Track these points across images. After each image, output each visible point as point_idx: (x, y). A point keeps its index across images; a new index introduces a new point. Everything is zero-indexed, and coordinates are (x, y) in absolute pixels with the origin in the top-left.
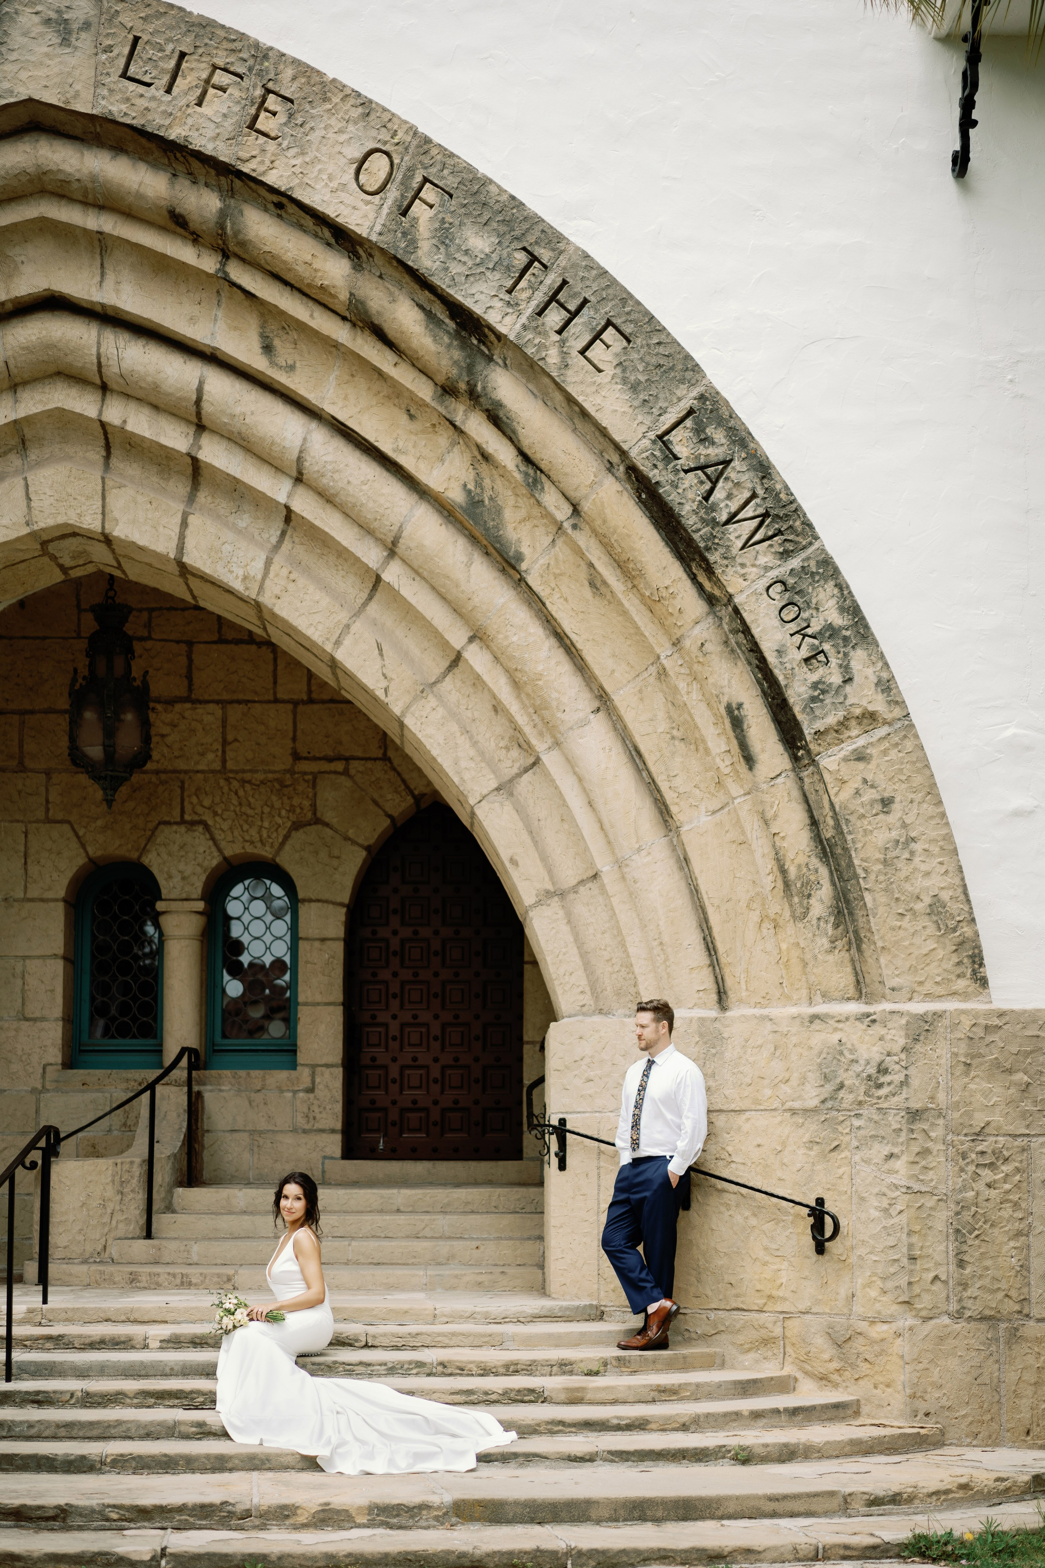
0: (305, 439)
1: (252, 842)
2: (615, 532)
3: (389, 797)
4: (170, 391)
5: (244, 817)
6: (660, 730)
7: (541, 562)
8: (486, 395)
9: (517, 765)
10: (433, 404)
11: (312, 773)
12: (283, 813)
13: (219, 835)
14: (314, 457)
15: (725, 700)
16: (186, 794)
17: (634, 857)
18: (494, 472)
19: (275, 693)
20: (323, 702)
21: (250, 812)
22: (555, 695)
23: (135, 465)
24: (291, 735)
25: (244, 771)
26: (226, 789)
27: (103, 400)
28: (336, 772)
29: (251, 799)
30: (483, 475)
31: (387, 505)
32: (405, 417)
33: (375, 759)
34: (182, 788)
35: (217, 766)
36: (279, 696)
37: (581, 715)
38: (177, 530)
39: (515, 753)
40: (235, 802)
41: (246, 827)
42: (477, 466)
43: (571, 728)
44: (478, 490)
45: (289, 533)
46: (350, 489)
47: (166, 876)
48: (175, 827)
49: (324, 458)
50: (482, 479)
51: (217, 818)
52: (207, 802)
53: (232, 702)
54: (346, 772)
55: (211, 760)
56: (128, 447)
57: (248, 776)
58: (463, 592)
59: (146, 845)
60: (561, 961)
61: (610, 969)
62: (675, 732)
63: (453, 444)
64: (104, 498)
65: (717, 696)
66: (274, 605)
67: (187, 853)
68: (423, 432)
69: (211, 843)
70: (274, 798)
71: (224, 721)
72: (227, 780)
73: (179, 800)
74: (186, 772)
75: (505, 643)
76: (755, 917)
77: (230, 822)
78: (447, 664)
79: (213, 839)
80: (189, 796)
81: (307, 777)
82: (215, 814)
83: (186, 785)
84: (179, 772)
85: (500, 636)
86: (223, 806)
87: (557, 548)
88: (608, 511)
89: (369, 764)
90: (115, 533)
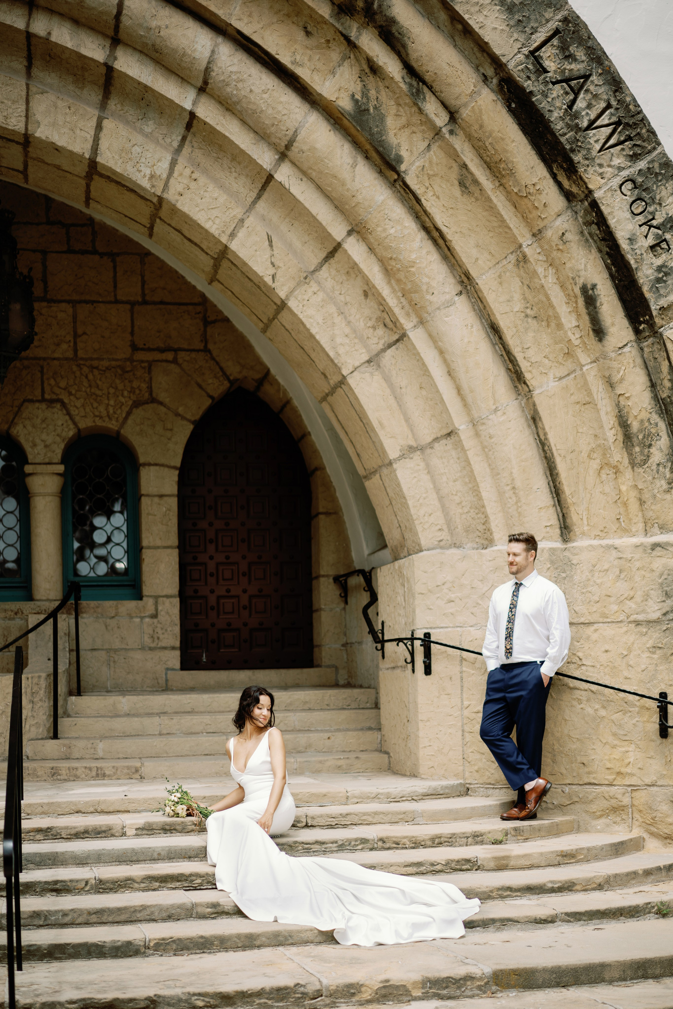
1: (101, 417)
3: (210, 381)
5: (94, 396)
6: (516, 309)
11: (147, 361)
12: (126, 393)
13: (74, 412)
15: (580, 282)
16: (45, 377)
19: (115, 296)
20: (154, 303)
21: (99, 392)
24: (129, 330)
25: (92, 359)
26: (78, 374)
28: (167, 361)
29: (98, 382)
33: (198, 351)
34: (42, 372)
35: (70, 354)
36: (119, 297)
40: (86, 384)
41: (95, 405)
43: (439, 309)
47: (31, 444)
48: (37, 405)
51: (72, 397)
52: (63, 384)
53: (80, 302)
54: (175, 361)
55: (65, 350)
57: (95, 363)
59: (14, 418)
62: (528, 311)
65: (573, 279)
67: (48, 425)
69: (67, 417)
70: (118, 381)
71: (75, 317)
72: (78, 366)
73: (39, 382)
74: (44, 359)
77: (82, 400)
79: (69, 414)
80: (48, 379)
81: (143, 365)
82: (70, 394)
83: (45, 370)
84: (39, 359)
86: (76, 387)
89: (193, 355)
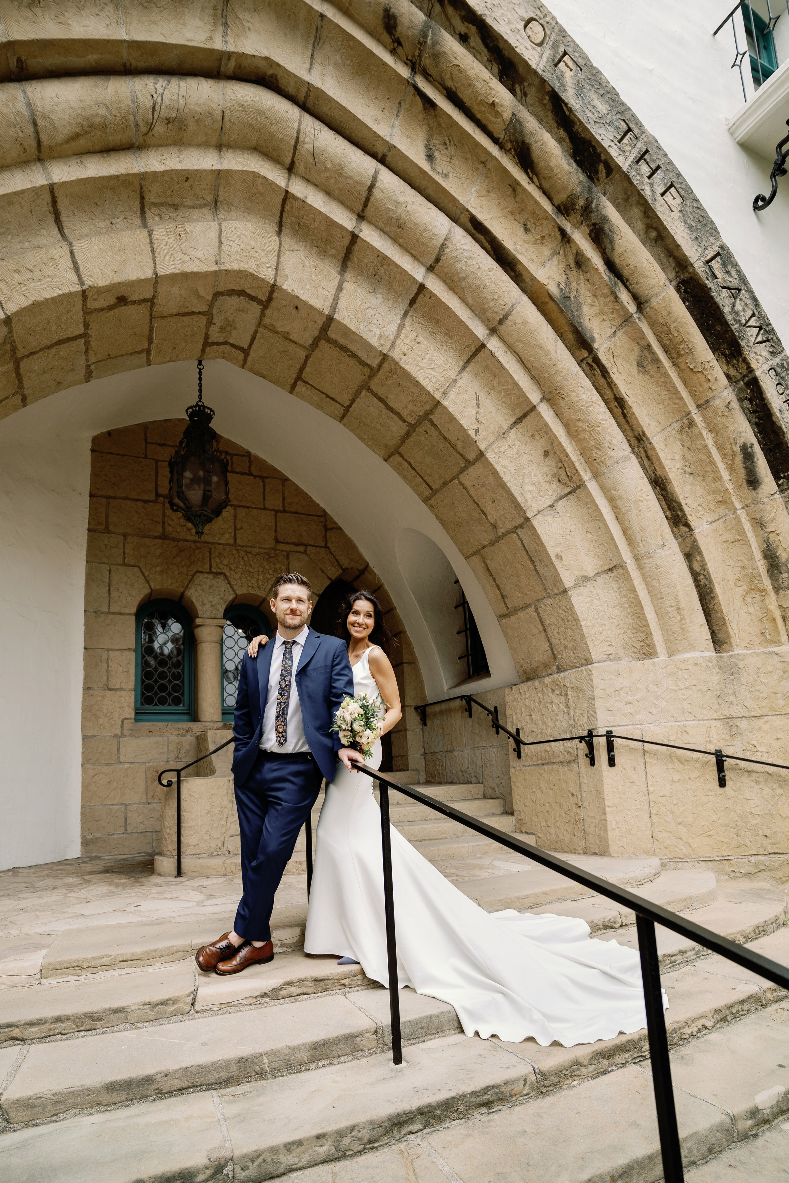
0: (450, 230)
1: (253, 588)
2: (676, 320)
3: (329, 568)
4: (351, 174)
5: (248, 572)
6: (677, 467)
7: (605, 345)
8: (598, 210)
9: (556, 494)
10: (553, 216)
11: (286, 551)
12: (271, 572)
13: (233, 582)
14: (455, 245)
15: (741, 442)
16: (212, 556)
17: (658, 551)
18: (582, 277)
19: (264, 505)
20: (291, 512)
21: (251, 570)
22: (608, 438)
23: (299, 243)
24: (274, 528)
25: (246, 546)
26: (236, 556)
27: (289, 179)
28: (299, 552)
29: (251, 562)
30: (572, 279)
31: (505, 289)
32: (522, 230)
33: (321, 547)
34: (210, 552)
35: (231, 541)
36: (266, 506)
37: (625, 453)
38: (333, 292)
39: (555, 486)
40: (242, 563)
41: (249, 578)
42: (568, 272)
43: (617, 462)
44: (567, 290)
45: (410, 314)
46: (479, 273)
47: (201, 603)
48: (206, 575)
49: (463, 247)
50: (570, 283)
51: (232, 572)
52: (225, 562)
53: (239, 506)
54: (305, 552)
55: (227, 538)
56: (297, 227)
57: (249, 549)
58: (550, 359)
59: (188, 584)
60: (593, 625)
61: (618, 632)
62: (687, 469)
63: (556, 253)
64: (279, 257)
65: (734, 439)
66: (401, 359)
67: (214, 591)
68: (533, 243)
69: (228, 586)
70: (265, 563)
71: (235, 517)
72: (237, 550)
73: (208, 559)
74: (212, 543)
75: (576, 399)
76: (740, 591)
77: (239, 574)
78: (513, 421)
79: (229, 583)
80: (214, 558)
81: (283, 553)
82: (231, 569)
83: (212, 551)
84: (209, 543)
85: (573, 394)
86: (235, 565)
87: (617, 338)
88: (673, 305)
89: (318, 549)
90: (284, 287)
